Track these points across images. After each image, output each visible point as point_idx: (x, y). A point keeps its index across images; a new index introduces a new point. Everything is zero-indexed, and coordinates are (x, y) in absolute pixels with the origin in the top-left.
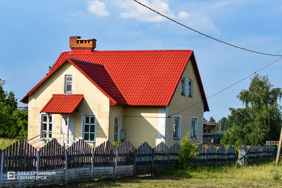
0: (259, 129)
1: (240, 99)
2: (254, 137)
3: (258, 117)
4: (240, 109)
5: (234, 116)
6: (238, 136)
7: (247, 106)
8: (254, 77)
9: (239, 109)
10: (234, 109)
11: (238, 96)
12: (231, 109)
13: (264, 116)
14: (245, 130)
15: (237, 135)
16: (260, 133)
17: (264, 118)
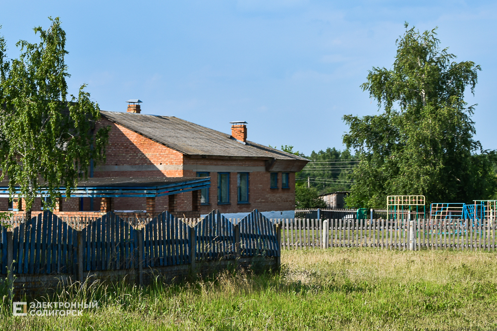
0: (415, 168)
1: (371, 93)
2: (404, 187)
3: (412, 136)
4: (372, 118)
5: (357, 136)
6: (368, 186)
7: (388, 109)
8: (405, 36)
9: (367, 118)
10: (356, 119)
11: (365, 86)
12: (347, 118)
13: (428, 133)
14: (386, 170)
15: (366, 183)
16: (418, 177)
17: (426, 138)
